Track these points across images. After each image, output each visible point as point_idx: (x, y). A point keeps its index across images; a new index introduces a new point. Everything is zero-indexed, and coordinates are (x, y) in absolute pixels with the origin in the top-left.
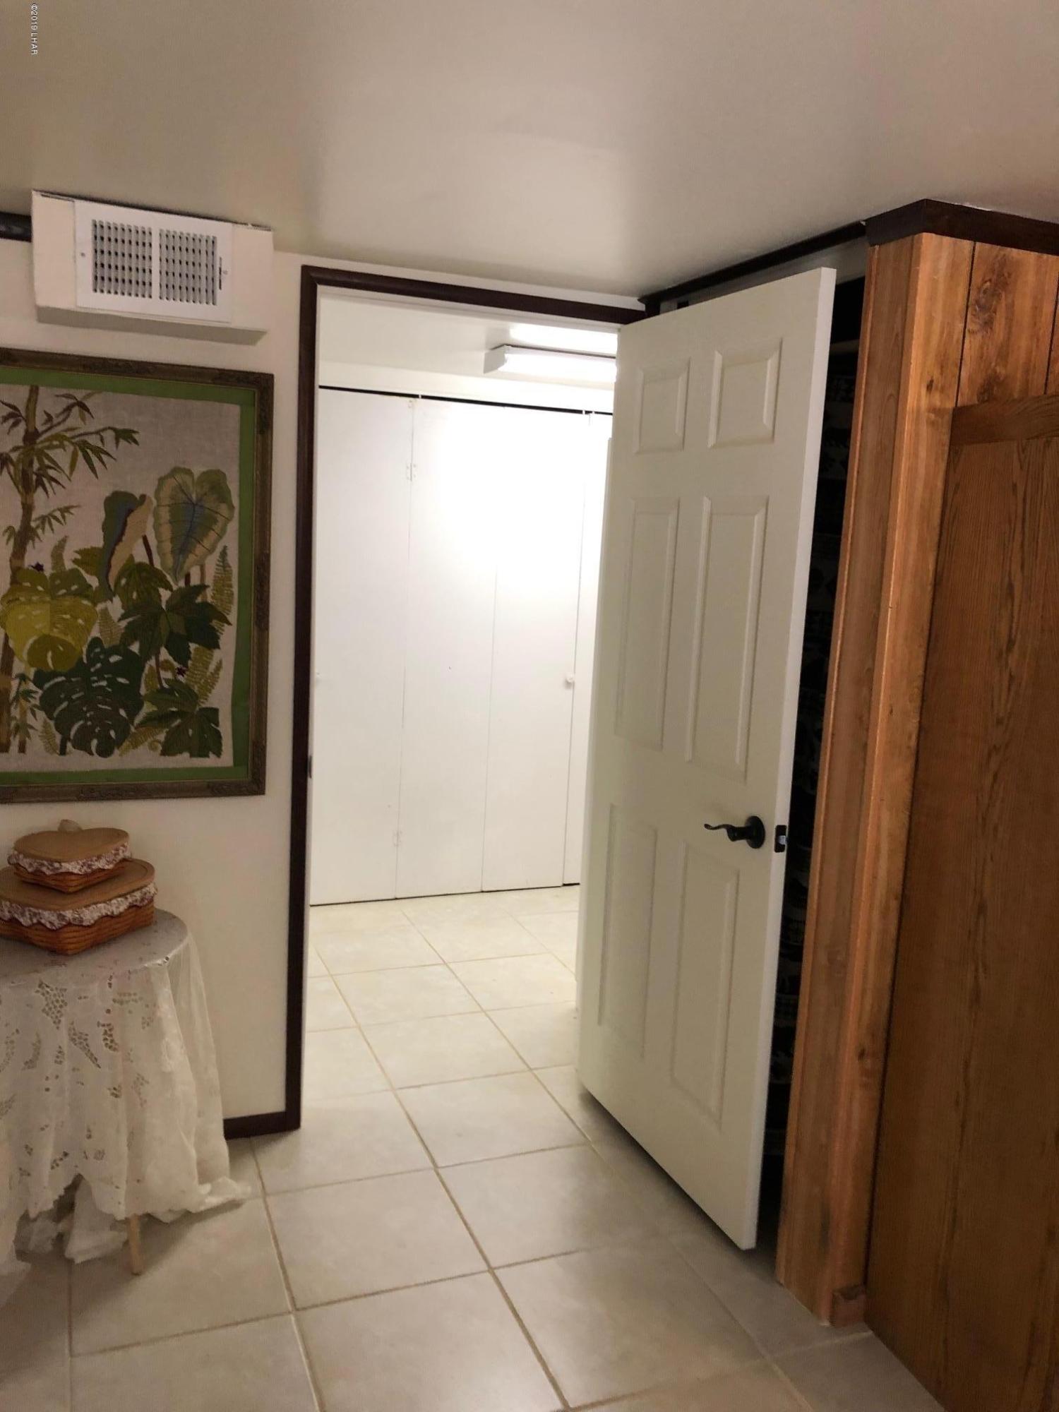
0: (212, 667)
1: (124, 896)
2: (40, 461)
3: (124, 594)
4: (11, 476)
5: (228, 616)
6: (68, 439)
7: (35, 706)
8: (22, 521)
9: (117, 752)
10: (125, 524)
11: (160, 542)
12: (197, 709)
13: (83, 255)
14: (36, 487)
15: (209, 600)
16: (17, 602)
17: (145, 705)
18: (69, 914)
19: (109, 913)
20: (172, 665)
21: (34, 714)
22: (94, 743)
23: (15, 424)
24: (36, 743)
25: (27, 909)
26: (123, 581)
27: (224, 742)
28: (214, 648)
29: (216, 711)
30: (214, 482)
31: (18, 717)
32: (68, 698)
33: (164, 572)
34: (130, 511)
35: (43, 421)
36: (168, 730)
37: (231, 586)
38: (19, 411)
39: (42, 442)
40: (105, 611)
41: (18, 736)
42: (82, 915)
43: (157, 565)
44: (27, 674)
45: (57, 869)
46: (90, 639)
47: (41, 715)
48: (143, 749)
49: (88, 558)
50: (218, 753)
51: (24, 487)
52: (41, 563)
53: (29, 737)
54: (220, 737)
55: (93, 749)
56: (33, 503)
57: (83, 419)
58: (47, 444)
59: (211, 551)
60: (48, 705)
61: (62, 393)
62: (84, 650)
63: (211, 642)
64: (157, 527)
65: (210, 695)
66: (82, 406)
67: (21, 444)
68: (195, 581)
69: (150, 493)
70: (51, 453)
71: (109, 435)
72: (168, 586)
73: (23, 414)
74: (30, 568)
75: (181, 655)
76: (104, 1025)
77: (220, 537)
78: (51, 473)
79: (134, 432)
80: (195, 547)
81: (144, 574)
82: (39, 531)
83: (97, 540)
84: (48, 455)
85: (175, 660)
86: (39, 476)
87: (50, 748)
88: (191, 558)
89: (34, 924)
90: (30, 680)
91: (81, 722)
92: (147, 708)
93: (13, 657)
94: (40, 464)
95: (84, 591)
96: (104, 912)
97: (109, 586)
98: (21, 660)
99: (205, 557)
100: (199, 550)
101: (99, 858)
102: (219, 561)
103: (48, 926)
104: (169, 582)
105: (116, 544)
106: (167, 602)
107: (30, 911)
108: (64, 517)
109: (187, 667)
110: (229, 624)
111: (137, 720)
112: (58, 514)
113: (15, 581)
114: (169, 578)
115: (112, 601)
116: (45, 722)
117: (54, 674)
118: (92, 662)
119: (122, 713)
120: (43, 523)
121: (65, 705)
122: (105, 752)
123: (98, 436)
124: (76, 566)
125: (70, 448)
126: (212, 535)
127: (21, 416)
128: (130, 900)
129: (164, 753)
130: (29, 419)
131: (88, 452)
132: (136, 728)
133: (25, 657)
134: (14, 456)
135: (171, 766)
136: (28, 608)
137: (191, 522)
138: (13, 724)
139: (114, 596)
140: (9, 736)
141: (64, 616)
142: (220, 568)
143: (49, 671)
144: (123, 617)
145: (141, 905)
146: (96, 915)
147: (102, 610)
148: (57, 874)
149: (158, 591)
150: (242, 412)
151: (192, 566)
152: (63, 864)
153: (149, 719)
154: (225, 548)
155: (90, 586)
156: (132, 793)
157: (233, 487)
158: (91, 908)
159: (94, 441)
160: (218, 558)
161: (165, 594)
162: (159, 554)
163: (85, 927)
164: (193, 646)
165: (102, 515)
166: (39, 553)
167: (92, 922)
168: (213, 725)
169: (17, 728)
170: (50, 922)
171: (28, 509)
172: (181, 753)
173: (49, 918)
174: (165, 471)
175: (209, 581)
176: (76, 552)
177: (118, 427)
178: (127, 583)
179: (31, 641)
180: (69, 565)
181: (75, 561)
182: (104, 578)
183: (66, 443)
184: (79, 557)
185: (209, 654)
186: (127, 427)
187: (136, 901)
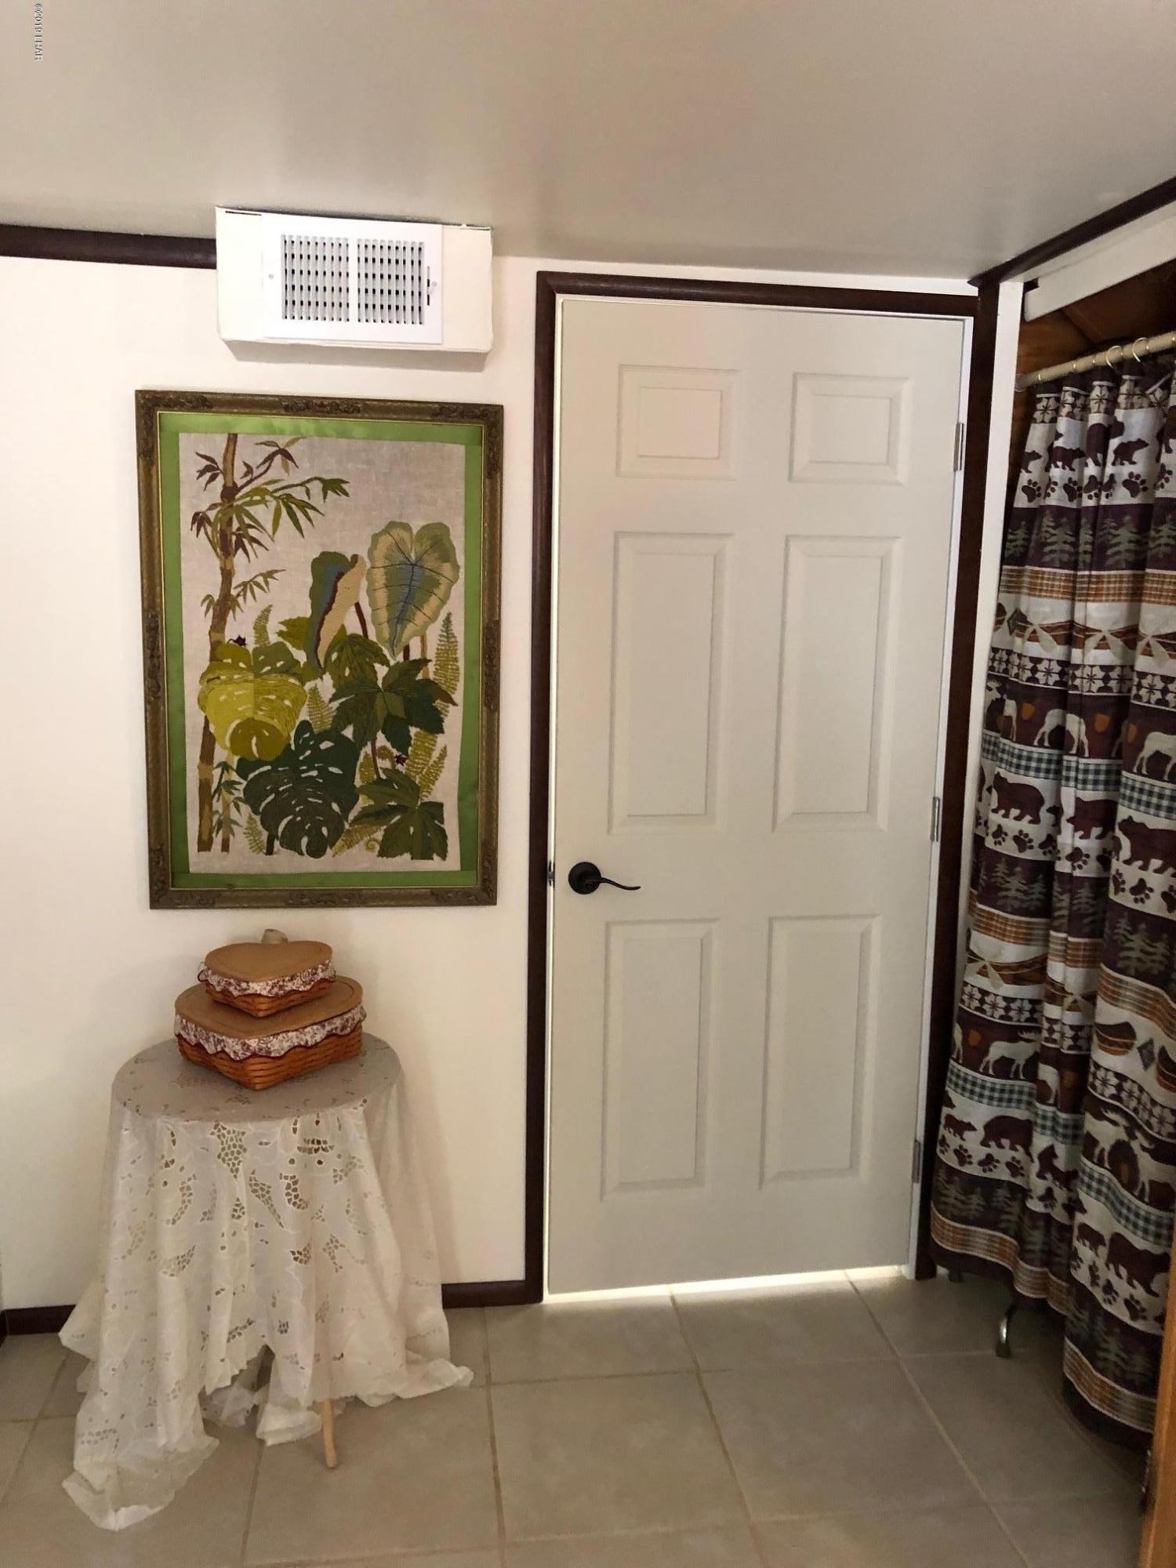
0: (436, 754)
1: (321, 1023)
2: (241, 521)
3: (336, 671)
4: (209, 538)
5: (453, 696)
6: (271, 494)
7: (239, 799)
8: (221, 590)
9: (329, 851)
10: (335, 590)
11: (374, 610)
12: (419, 803)
13: (271, 276)
14: (236, 550)
15: (432, 676)
16: (218, 681)
17: (360, 798)
18: (253, 1043)
19: (302, 1043)
20: (389, 752)
21: (238, 808)
22: (305, 840)
23: (213, 478)
24: (240, 840)
25: (211, 1034)
26: (334, 656)
27: (449, 842)
28: (438, 733)
29: (440, 806)
30: (437, 539)
31: (221, 811)
32: (275, 790)
33: (380, 645)
34: (340, 575)
35: (242, 475)
36: (385, 827)
37: (456, 660)
38: (216, 463)
39: (242, 497)
40: (314, 691)
41: (221, 832)
42: (269, 1045)
43: (372, 636)
44: (229, 763)
45: (245, 990)
46: (297, 723)
47: (245, 809)
48: (358, 850)
49: (295, 630)
50: (443, 856)
51: (222, 549)
52: (243, 637)
53: (233, 835)
54: (445, 837)
55: (304, 849)
56: (233, 567)
57: (287, 471)
58: (248, 499)
59: (433, 619)
60: (252, 797)
61: (262, 441)
62: (292, 734)
63: (435, 725)
64: (371, 591)
65: (433, 787)
66: (287, 456)
67: (219, 500)
68: (415, 654)
69: (363, 553)
70: (251, 509)
71: (316, 488)
72: (384, 662)
73: (221, 467)
74: (231, 642)
75: (401, 741)
76: (286, 1178)
77: (443, 602)
78: (252, 532)
79: (346, 482)
80: (414, 614)
81: (357, 648)
82: (240, 600)
83: (304, 609)
84: (248, 512)
85: (393, 747)
86: (239, 537)
87: (256, 847)
88: (410, 628)
89: (218, 1052)
90: (232, 769)
91: (290, 817)
92: (363, 802)
93: (214, 744)
94: (239, 522)
95: (291, 668)
96: (296, 1042)
97: (319, 661)
98: (225, 748)
99: (426, 626)
100: (419, 618)
101: (292, 979)
102: (442, 631)
103: (232, 1056)
104: (385, 656)
105: (327, 612)
106: (384, 678)
107: (214, 1037)
108: (267, 583)
109: (407, 754)
110: (455, 704)
111: (351, 817)
112: (260, 580)
113: (214, 657)
114: (386, 652)
115: (322, 678)
116: (250, 818)
117: (260, 763)
118: (301, 749)
119: (335, 807)
120: (244, 590)
121: (272, 797)
122: (316, 851)
123: (303, 489)
124: (281, 639)
125: (273, 504)
126: (434, 601)
127: (218, 469)
128: (328, 1028)
129: (382, 854)
130: (228, 471)
131: (293, 507)
132: (350, 825)
133: (228, 744)
134: (212, 515)
135: (390, 869)
136: (230, 688)
137: (410, 585)
138: (215, 819)
139: (324, 673)
140: (211, 833)
141: (270, 697)
142: (443, 639)
143: (254, 759)
144: (334, 698)
145: (343, 1033)
146: (286, 1045)
147: (311, 689)
148: (245, 995)
149: (374, 667)
150: (467, 453)
151: (410, 637)
152: (250, 984)
153: (366, 815)
154: (449, 614)
155: (298, 662)
156: (346, 900)
157: (458, 540)
158: (280, 1037)
159: (299, 494)
160: (441, 628)
161: (381, 671)
162: (374, 624)
163: (273, 1058)
164: (413, 731)
165: (310, 580)
166: (239, 625)
167: (283, 1053)
168: (436, 822)
169: (220, 824)
170: (235, 1052)
171: (227, 575)
172: (401, 854)
173: (233, 1046)
174: (381, 526)
175: (431, 654)
176: (281, 623)
177: (327, 477)
178: (339, 658)
179: (233, 725)
180: (273, 638)
181: (281, 633)
182: (312, 654)
183: (268, 498)
184: (284, 628)
185: (432, 740)
186: (336, 476)
187: (336, 1029)
